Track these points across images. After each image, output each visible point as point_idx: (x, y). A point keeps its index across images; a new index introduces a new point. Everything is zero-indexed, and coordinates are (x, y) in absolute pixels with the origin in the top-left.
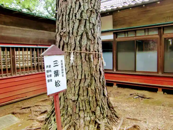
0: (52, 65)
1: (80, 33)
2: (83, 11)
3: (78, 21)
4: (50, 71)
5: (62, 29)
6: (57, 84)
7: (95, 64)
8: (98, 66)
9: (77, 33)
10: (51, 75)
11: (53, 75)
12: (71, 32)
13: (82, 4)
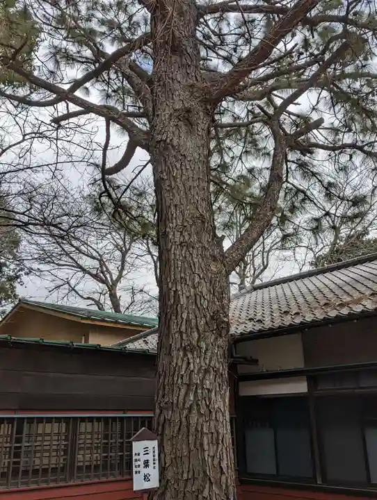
0: (142, 453)
1: (187, 406)
2: (193, 371)
3: (185, 386)
4: (139, 460)
5: (163, 396)
6: (146, 478)
7: (212, 454)
8: (215, 457)
9: (184, 405)
10: (139, 466)
11: (142, 465)
12: (175, 402)
13: (191, 361)
